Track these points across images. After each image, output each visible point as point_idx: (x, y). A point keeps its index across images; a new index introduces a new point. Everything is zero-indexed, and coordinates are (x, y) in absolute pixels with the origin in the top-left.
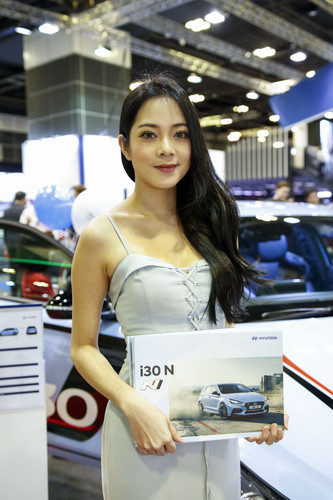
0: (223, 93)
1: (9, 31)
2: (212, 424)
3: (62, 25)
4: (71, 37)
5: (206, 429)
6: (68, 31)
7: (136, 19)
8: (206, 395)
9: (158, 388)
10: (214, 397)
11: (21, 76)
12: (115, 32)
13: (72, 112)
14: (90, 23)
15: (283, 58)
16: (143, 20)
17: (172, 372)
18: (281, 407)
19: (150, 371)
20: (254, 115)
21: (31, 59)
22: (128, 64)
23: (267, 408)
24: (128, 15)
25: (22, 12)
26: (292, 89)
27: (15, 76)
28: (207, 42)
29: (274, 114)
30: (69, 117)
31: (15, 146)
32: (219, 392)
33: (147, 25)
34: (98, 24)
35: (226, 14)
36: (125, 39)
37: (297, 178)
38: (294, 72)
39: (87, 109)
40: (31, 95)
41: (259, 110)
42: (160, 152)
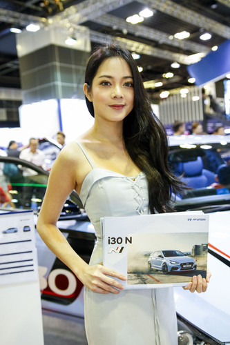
0: (155, 65)
1: (6, 32)
2: (157, 277)
3: (42, 25)
4: (48, 32)
5: (152, 280)
6: (46, 29)
7: (92, 18)
8: (154, 257)
9: (121, 252)
10: (160, 259)
11: (16, 62)
12: (79, 27)
13: (52, 84)
14: (61, 22)
15: (195, 39)
16: (97, 18)
17: (131, 242)
18: (206, 266)
19: (115, 241)
20: (177, 79)
21: (22, 49)
22: (88, 49)
23: (195, 267)
24: (86, 15)
25: (14, 17)
26: (203, 59)
27: (12, 62)
28: (142, 30)
29: (191, 77)
30: (50, 87)
31: (14, 110)
32: (163, 255)
33: (100, 21)
34: (66, 23)
35: (154, 11)
36: (85, 32)
37: (209, 121)
38: (204, 48)
39: (62, 81)
40: (23, 74)
41: (180, 75)
42: (113, 95)
